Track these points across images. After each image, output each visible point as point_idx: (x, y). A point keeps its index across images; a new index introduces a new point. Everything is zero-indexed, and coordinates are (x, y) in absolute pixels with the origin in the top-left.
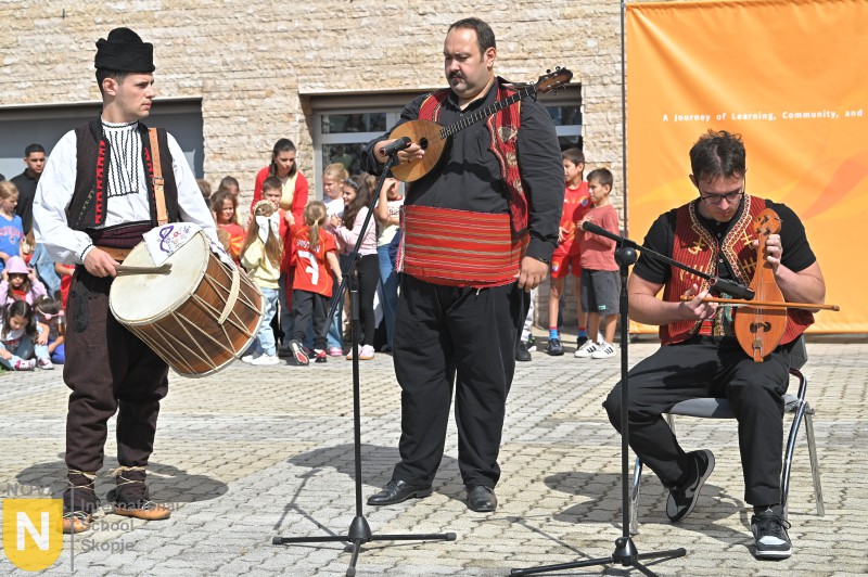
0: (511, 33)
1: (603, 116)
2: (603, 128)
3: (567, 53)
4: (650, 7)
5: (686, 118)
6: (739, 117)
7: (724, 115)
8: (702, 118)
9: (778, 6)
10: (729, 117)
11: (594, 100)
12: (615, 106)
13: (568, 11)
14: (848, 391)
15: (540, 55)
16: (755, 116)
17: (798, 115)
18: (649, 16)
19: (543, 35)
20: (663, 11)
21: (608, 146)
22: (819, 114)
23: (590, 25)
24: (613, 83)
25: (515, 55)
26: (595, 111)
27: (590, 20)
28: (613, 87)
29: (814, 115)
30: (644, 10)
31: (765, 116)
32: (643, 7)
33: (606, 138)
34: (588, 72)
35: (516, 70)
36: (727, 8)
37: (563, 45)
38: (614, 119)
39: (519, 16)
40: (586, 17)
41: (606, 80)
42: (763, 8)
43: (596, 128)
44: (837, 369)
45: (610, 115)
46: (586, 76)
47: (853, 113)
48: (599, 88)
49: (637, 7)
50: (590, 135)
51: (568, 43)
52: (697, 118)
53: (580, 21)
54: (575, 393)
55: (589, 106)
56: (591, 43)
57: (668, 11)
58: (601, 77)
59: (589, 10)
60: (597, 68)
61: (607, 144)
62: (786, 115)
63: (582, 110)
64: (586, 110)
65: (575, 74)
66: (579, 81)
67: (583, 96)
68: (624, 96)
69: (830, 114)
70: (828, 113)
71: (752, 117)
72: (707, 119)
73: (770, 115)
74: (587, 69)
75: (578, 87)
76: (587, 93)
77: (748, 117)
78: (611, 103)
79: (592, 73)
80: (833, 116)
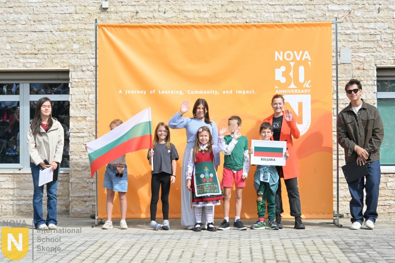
0: (28, 38)
1: (82, 89)
2: (81, 97)
3: (61, 52)
4: (112, 26)
5: (133, 92)
6: (163, 92)
7: (154, 91)
8: (142, 92)
9: (186, 29)
10: (157, 92)
11: (76, 80)
12: (89, 84)
13: (62, 27)
14: (230, 254)
15: (45, 52)
16: (172, 92)
17: (197, 92)
18: (112, 31)
19: (47, 40)
20: (120, 29)
21: (85, 107)
22: (208, 92)
23: (75, 35)
24: (88, 70)
25: (30, 52)
26: (77, 86)
27: (75, 32)
28: (88, 72)
29: (205, 93)
30: (108, 28)
31: (178, 92)
32: (109, 26)
33: (84, 103)
34: (73, 64)
35: (30, 61)
36: (157, 29)
37: (58, 47)
38: (88, 92)
39: (33, 28)
40: (72, 30)
41: (84, 69)
42: (177, 30)
43: (78, 97)
44: (221, 241)
45: (86, 90)
46: (72, 66)
47: (227, 92)
48: (80, 73)
49: (105, 26)
50: (74, 101)
51: (62, 46)
52: (138, 92)
53: (69, 33)
54: (71, 256)
55: (74, 83)
56: (76, 46)
57: (123, 29)
58: (81, 66)
59: (75, 27)
60: (79, 61)
61: (84, 106)
62: (189, 92)
63: (70, 86)
64: (72, 86)
65: (65, 65)
66: (68, 68)
67: (70, 78)
68: (96, 78)
69: (214, 92)
70: (213, 91)
71: (170, 92)
72: (145, 93)
73: (181, 92)
74: (73, 61)
75: (67, 72)
76: (73, 75)
77: (168, 92)
78: (87, 82)
79: (76, 64)
80: (216, 93)
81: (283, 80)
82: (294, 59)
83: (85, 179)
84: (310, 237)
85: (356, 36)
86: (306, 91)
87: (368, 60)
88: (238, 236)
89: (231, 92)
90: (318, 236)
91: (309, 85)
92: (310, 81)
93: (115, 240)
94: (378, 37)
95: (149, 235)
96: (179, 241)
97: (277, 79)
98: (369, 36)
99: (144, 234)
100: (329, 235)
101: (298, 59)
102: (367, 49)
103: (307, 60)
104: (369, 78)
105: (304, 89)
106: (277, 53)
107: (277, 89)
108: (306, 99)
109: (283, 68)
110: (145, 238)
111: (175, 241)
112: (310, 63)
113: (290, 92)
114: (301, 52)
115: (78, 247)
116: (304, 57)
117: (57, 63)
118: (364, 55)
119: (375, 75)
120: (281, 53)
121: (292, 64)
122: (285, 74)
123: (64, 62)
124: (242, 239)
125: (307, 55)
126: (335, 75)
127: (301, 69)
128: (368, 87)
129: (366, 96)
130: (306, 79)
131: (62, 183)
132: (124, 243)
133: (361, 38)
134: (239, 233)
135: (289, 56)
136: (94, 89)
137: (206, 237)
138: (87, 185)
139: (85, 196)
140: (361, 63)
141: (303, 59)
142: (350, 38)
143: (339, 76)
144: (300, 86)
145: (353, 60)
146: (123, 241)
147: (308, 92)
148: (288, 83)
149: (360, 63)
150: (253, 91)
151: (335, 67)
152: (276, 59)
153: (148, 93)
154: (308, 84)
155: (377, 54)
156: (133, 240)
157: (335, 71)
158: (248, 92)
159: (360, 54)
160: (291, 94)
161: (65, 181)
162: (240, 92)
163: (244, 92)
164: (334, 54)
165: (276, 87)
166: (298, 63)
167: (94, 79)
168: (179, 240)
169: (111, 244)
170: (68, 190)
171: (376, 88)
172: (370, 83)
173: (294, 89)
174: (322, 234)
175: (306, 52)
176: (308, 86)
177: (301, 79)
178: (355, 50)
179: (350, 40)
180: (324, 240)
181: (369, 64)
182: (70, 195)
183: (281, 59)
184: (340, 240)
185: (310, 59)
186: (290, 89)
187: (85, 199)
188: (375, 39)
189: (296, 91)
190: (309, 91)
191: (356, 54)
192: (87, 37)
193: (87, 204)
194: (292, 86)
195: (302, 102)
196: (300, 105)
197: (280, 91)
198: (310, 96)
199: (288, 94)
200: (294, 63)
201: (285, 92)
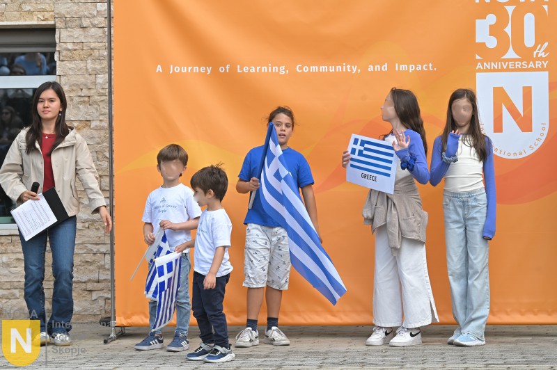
1: (82, 65)
2: (82, 80)
5: (184, 70)
6: (245, 69)
7: (228, 67)
8: (202, 69)
10: (233, 68)
11: (70, 46)
12: (96, 53)
16: (264, 69)
17: (314, 68)
21: (88, 101)
22: (339, 68)
24: (94, 26)
26: (72, 59)
28: (93, 31)
29: (332, 69)
31: (275, 69)
33: (85, 92)
34: (63, 12)
38: (94, 69)
41: (85, 23)
43: (73, 80)
45: (90, 65)
46: (62, 17)
47: (378, 67)
48: (77, 32)
50: (67, 88)
52: (196, 69)
55: (64, 53)
58: (80, 18)
60: (75, 8)
61: (86, 99)
62: (300, 68)
63: (56, 58)
64: (62, 58)
65: (47, 15)
66: (52, 23)
67: (57, 41)
68: (110, 42)
69: (351, 68)
70: (349, 66)
71: (260, 69)
72: (209, 72)
73: (282, 69)
74: (62, 9)
75: (51, 30)
76: (62, 36)
77: (256, 69)
78: (92, 49)
79: (68, 13)
80: (355, 71)
81: (492, 43)
82: (514, 0)
83: (90, 246)
84: (546, 361)
86: (538, 64)
88: (399, 359)
89: (385, 67)
91: (545, 51)
92: (546, 44)
103: (540, 1)
105: (534, 60)
107: (479, 61)
108: (539, 82)
109: (492, 19)
112: (546, 7)
113: (505, 67)
117: (30, 12)
121: (510, 9)
122: (494, 30)
123: (44, 10)
124: (408, 365)
127: (529, 20)
130: (539, 39)
134: (402, 352)
136: (105, 64)
137: (336, 361)
138: (94, 258)
139: (90, 280)
141: (533, 0)
144: (526, 54)
147: (542, 65)
148: (502, 48)
150: (430, 65)
152: (477, 0)
153: (215, 71)
154: (542, 50)
158: (419, 68)
160: (508, 70)
162: (403, 67)
163: (412, 68)
165: (478, 57)
166: (522, 9)
167: (107, 44)
168: (279, 367)
173: (515, 60)
176: (542, 54)
177: (529, 40)
185: (546, 0)
186: (506, 60)
187: (89, 286)
189: (518, 64)
190: (545, 64)
193: (95, 296)
194: (511, 54)
195: (530, 87)
196: (527, 93)
197: (485, 64)
198: (546, 74)
199: (502, 70)
200: (514, 7)
201: (496, 67)
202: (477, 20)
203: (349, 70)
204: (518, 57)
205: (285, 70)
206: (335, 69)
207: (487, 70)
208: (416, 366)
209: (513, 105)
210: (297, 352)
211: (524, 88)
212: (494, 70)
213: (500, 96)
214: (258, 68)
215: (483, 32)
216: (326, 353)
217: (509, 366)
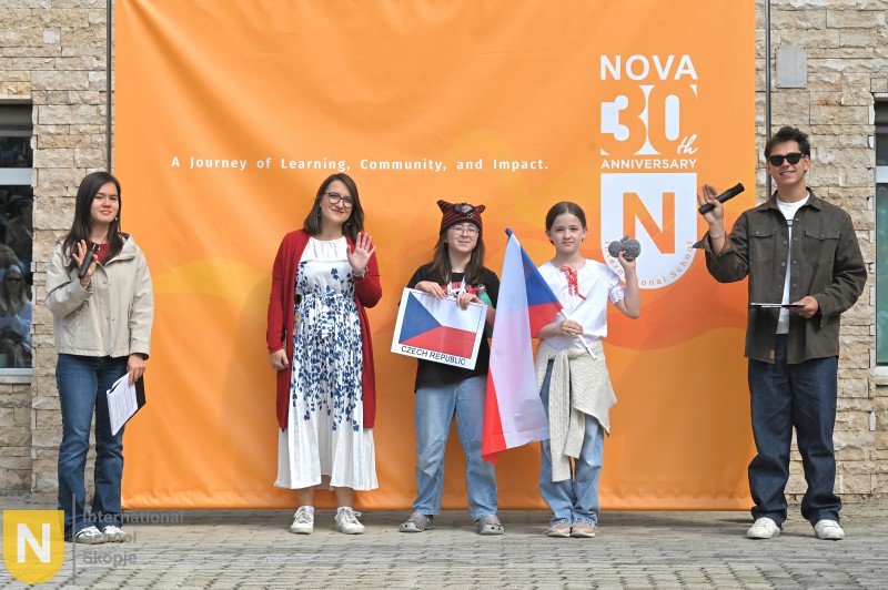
1: (68, 154)
2: (67, 175)
3: (10, 52)
5: (209, 164)
6: (292, 164)
7: (268, 161)
8: (234, 164)
10: (275, 163)
11: (52, 129)
12: (87, 139)
16: (316, 164)
17: (384, 165)
22: (417, 165)
23: (48, 7)
24: (85, 103)
26: (54, 147)
28: (84, 109)
29: (408, 166)
31: (331, 164)
33: (71, 192)
34: (44, 84)
38: (84, 161)
41: (73, 98)
43: (56, 174)
44: (454, 569)
45: (78, 155)
46: (41, 89)
47: (468, 164)
48: (61, 110)
50: (46, 185)
52: (225, 163)
55: (44, 138)
56: (50, 37)
58: (66, 91)
60: (60, 78)
62: (365, 164)
63: (33, 144)
64: (40, 145)
65: (21, 87)
66: (28, 97)
67: (35, 122)
68: (109, 126)
69: (434, 165)
70: (431, 163)
71: (312, 165)
72: (243, 167)
73: (341, 165)
74: (43, 78)
75: (27, 107)
76: (42, 116)
77: (306, 165)
78: (81, 133)
79: (50, 85)
80: (439, 169)
81: (622, 134)
82: (653, 77)
84: (694, 560)
85: (820, 16)
86: (684, 163)
87: (851, 79)
88: (497, 556)
89: (479, 164)
90: (717, 556)
91: (693, 146)
92: (694, 137)
93: (162, 567)
94: (880, 19)
95: (255, 551)
96: (337, 571)
97: (605, 129)
98: (855, 15)
99: (240, 552)
100: (746, 552)
101: (663, 76)
102: (850, 50)
103: (686, 78)
104: (855, 129)
105: (678, 159)
106: (605, 60)
107: (605, 157)
108: (684, 186)
109: (622, 102)
110: (245, 562)
111: (327, 570)
112: (694, 87)
113: (639, 166)
114: (671, 58)
115: (62, 586)
116: (680, 71)
118: (841, 66)
119: (872, 121)
120: (618, 58)
121: (647, 89)
122: (626, 117)
123: (17, 80)
125: (687, 67)
126: (762, 118)
127: (672, 104)
128: (851, 152)
129: (846, 177)
130: (685, 131)
131: (11, 410)
132: (187, 575)
133: (832, 19)
134: (501, 547)
135: (637, 68)
136: (102, 154)
137: (413, 558)
140: (832, 88)
141: (677, 77)
142: (805, 20)
143: (773, 123)
144: (667, 149)
145: (812, 78)
146: (184, 569)
147: (689, 165)
148: (636, 141)
149: (829, 88)
150: (540, 162)
151: (763, 98)
152: (603, 77)
153: (251, 166)
154: (689, 144)
155: (877, 63)
156: (213, 568)
157: (763, 110)
158: (525, 165)
159: (830, 64)
160: (643, 170)
161: (20, 406)
162: (504, 165)
163: (515, 166)
164: (761, 63)
165: (603, 153)
166: (663, 89)
167: (104, 128)
168: (338, 566)
169: (153, 578)
170: (29, 428)
171: (872, 155)
172: (858, 141)
173: (653, 157)
174: (725, 551)
175: (686, 59)
176: (689, 151)
177: (672, 131)
178: (817, 51)
179: (804, 24)
180: (733, 566)
181: (854, 91)
182: (34, 443)
183: (617, 75)
184: (775, 566)
185: (695, 77)
186: (640, 157)
188: (873, 23)
189: (657, 163)
190: (693, 164)
191: (821, 63)
192: (81, 11)
194: (647, 149)
195: (673, 194)
196: (669, 202)
197: (613, 162)
198: (695, 175)
199: (636, 170)
200: (652, 86)
201: (627, 166)
202: (603, 104)
203: (431, 168)
204: (656, 153)
205: (345, 167)
206: (413, 165)
207: (615, 170)
208: (521, 566)
209: (649, 217)
210: (358, 546)
211: (664, 194)
212: (625, 170)
213: (632, 204)
214: (309, 163)
215: (610, 120)
216: (398, 547)
217: (645, 566)
